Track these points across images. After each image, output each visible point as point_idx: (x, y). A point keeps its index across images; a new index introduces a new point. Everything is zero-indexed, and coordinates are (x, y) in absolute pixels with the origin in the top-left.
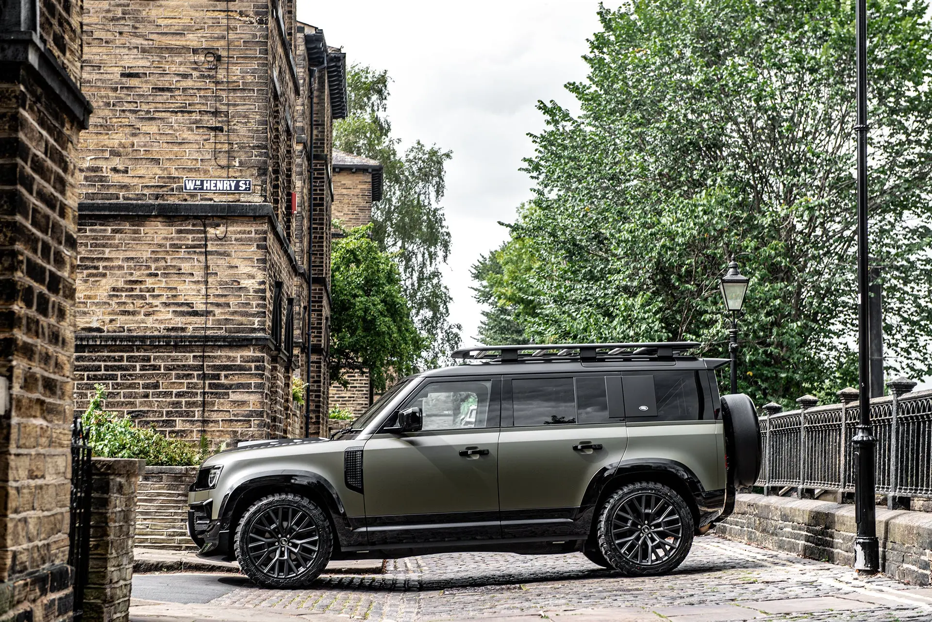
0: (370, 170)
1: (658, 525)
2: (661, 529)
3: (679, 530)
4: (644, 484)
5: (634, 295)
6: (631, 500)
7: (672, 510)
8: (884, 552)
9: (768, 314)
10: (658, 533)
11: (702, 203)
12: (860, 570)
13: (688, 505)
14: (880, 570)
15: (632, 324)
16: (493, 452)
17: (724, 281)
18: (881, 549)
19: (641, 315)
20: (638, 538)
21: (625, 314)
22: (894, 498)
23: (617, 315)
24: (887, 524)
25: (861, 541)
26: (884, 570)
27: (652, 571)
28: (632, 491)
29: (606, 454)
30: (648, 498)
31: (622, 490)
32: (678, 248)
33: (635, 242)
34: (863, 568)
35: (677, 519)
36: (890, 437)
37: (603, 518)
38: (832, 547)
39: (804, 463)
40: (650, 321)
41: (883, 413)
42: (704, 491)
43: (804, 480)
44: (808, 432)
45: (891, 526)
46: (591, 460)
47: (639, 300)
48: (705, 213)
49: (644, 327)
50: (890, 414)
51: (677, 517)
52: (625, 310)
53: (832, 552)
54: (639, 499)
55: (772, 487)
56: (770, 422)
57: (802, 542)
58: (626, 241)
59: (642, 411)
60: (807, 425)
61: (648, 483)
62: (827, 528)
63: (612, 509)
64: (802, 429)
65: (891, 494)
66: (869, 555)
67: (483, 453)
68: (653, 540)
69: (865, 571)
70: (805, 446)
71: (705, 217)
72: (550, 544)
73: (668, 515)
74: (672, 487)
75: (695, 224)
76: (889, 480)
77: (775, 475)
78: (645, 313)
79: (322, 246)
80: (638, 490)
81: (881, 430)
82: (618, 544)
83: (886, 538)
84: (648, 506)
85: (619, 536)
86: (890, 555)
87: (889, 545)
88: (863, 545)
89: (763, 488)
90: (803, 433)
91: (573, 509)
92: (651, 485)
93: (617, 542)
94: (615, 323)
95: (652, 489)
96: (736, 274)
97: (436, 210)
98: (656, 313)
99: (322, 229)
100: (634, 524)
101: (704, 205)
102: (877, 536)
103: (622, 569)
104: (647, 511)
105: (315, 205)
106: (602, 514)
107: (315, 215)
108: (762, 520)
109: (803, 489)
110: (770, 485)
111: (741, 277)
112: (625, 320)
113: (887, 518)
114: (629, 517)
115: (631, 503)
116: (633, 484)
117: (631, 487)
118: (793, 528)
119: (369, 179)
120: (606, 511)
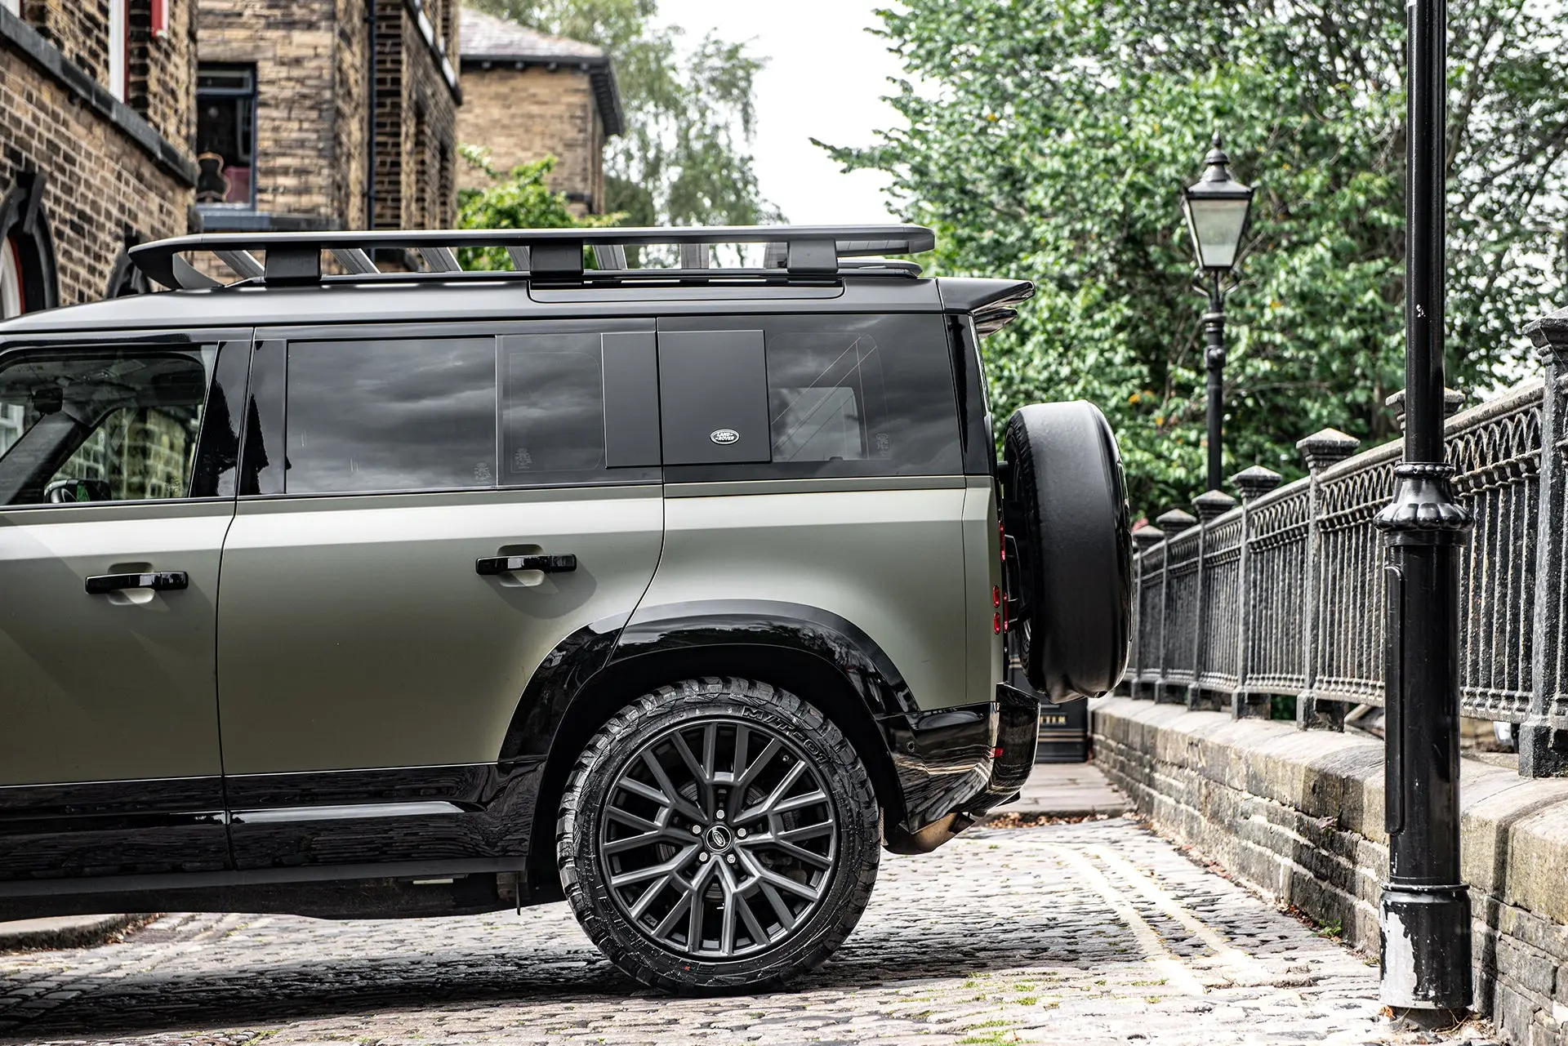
0: (585, 66)
1: (759, 825)
2: (768, 837)
3: (827, 838)
4: (714, 688)
5: (1072, 291)
6: (668, 741)
7: (806, 773)
8: (1491, 940)
9: (1351, 325)
10: (758, 850)
11: (1209, 92)
12: (1396, 1011)
13: (862, 753)
14: (1476, 1006)
15: (1067, 348)
16: (201, 580)
17: (1192, 197)
18: (1479, 928)
19: (1087, 332)
20: (690, 869)
21: (1050, 327)
22: (1541, 735)
23: (1034, 328)
24: (1504, 835)
25: (1405, 899)
26: (1488, 1011)
27: (733, 978)
28: (672, 710)
29: (588, 589)
30: (726, 736)
31: (638, 705)
32: (1162, 191)
33: (1073, 178)
34: (1407, 1000)
35: (822, 804)
36: (1533, 525)
37: (572, 801)
38: (1352, 892)
39: (1315, 627)
40: (1106, 345)
41: (1514, 443)
42: (913, 709)
43: (1313, 674)
44: (1327, 534)
45: (1516, 845)
46: (534, 607)
47: (1079, 302)
48: (1219, 113)
49: (1092, 357)
50: (1537, 443)
51: (820, 795)
52: (1050, 319)
53: (1351, 908)
54: (694, 737)
55: (1251, 696)
56: (1249, 519)
57: (1287, 863)
58: (1055, 175)
59: (723, 445)
60: (1324, 516)
61: (727, 683)
62: (1342, 825)
63: (601, 769)
64: (1311, 528)
65: (1532, 721)
66: (1433, 955)
67: (172, 585)
68: (740, 873)
69: (1414, 1013)
70: (1317, 578)
71: (1218, 122)
72: (406, 885)
73: (792, 792)
74: (807, 696)
75: (1196, 137)
76: (1528, 672)
77: (1256, 664)
78: (1094, 326)
79: (398, 183)
80: (693, 705)
81: (1507, 502)
82: (622, 888)
83: (1500, 888)
84: (723, 764)
85: (632, 859)
86: (1511, 955)
87: (1509, 917)
88: (1410, 915)
89: (1229, 695)
90: (1313, 541)
91: (474, 771)
92: (738, 690)
93: (616, 881)
94: (1029, 347)
95: (738, 705)
96: (1223, 178)
97: (744, 161)
98: (1119, 328)
99: (398, 145)
100: (679, 820)
101: (1215, 97)
102: (1465, 879)
103: (633, 971)
104: (721, 777)
105: (381, 94)
106: (571, 788)
107: (381, 115)
108: (1212, 784)
109: (1310, 701)
110: (1247, 690)
111: (1234, 186)
112: (1049, 343)
113: (1509, 810)
114: (659, 796)
115: (666, 751)
116: (678, 687)
117: (669, 695)
118: (1272, 816)
119: (583, 83)
120: (581, 780)
